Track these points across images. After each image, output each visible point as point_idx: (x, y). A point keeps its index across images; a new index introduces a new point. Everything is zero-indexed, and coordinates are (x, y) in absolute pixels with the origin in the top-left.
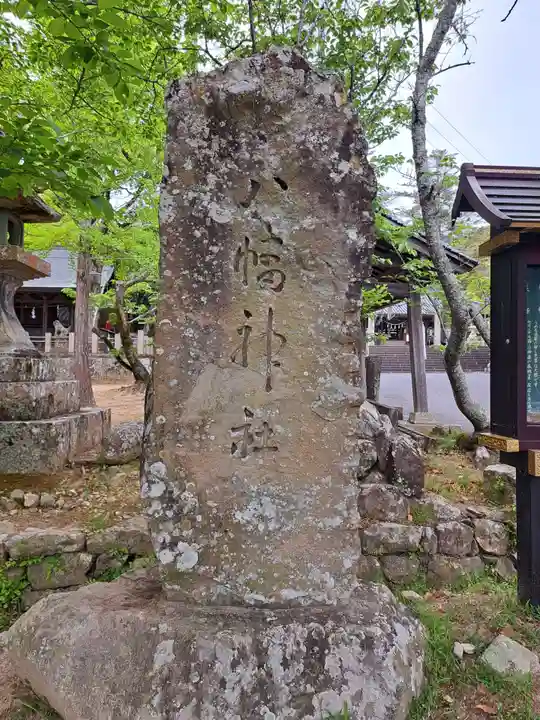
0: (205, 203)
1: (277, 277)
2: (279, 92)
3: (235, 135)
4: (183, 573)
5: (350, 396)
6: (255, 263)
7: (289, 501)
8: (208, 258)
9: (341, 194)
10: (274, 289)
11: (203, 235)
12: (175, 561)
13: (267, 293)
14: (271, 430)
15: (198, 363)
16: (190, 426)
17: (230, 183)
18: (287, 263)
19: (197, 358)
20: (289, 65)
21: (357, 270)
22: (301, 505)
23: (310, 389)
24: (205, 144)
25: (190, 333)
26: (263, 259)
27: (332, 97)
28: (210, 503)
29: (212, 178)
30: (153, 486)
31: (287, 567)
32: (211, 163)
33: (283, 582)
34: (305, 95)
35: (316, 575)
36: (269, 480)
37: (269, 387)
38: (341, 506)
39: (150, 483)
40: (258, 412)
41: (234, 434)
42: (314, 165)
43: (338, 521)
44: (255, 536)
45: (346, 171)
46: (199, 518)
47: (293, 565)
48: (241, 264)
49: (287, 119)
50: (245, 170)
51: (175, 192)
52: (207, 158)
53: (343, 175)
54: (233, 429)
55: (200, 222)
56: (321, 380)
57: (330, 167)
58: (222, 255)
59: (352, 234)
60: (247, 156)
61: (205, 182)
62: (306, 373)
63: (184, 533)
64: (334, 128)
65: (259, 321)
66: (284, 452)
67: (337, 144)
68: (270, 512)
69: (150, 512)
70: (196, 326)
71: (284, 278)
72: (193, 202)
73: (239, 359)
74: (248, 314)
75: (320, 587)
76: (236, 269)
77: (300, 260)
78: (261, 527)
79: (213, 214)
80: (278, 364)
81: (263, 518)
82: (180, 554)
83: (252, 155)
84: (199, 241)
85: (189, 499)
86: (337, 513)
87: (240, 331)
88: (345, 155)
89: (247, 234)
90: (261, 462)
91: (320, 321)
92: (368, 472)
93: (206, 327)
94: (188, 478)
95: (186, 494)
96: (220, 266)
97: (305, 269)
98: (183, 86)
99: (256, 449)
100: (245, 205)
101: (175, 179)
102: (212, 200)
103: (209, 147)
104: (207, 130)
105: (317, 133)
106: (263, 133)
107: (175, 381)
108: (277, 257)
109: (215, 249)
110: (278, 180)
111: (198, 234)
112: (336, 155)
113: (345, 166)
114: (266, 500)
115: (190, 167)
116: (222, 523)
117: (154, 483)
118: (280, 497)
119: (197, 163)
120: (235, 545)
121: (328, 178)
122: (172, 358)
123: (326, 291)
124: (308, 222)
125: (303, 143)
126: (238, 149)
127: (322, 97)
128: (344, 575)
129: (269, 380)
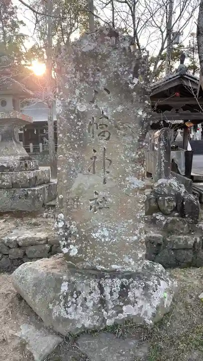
0: (75, 103)
1: (107, 135)
2: (104, 50)
3: (87, 70)
4: (72, 257)
5: (140, 186)
6: (97, 129)
7: (114, 229)
8: (77, 128)
9: (135, 93)
10: (106, 140)
11: (74, 117)
12: (69, 252)
13: (102, 141)
14: (106, 201)
15: (74, 174)
16: (73, 199)
17: (85, 93)
18: (111, 128)
19: (74, 171)
20: (108, 35)
21: (142, 128)
22: (119, 232)
23: (123, 183)
24: (73, 76)
25: (71, 160)
26: (100, 127)
27: (129, 48)
28: (82, 230)
29: (77, 92)
30: (59, 223)
31: (113, 256)
32: (76, 85)
33: (112, 262)
34: (116, 48)
35: (126, 260)
36: (106, 221)
37: (105, 183)
38: (137, 232)
39: (58, 222)
40: (100, 193)
41: (91, 202)
42: (121, 82)
43: (135, 238)
44: (100, 243)
45: (136, 83)
46: (78, 235)
47: (116, 255)
48: (91, 129)
49: (109, 60)
50: (91, 86)
51: (62, 99)
52: (75, 82)
53: (135, 85)
54: (91, 200)
55: (73, 112)
56: (127, 179)
57: (128, 82)
58: (83, 126)
59: (140, 113)
60: (92, 79)
61: (74, 93)
62: (120, 176)
63: (72, 241)
64: (130, 63)
65: (99, 154)
66: (111, 209)
67: (132, 70)
68: (106, 234)
69: (58, 233)
70: (73, 157)
71: (110, 134)
72: (70, 103)
73: (91, 171)
74: (95, 151)
75: (128, 264)
76: (89, 132)
77: (116, 127)
78: (103, 240)
79: (78, 108)
80: (108, 172)
81: (104, 236)
82: (71, 250)
83: (94, 79)
84: (73, 120)
85: (74, 228)
86: (136, 235)
87: (92, 159)
88: (136, 75)
89: (93, 116)
90: (102, 213)
91: (126, 152)
93: (77, 158)
94: (73, 219)
95: (72, 226)
96: (82, 130)
97: (119, 129)
98: (62, 51)
99: (100, 208)
100: (93, 102)
101: (62, 93)
102: (78, 101)
103: (75, 77)
104: (74, 70)
105: (122, 66)
106: (98, 68)
107: (66, 181)
108: (107, 126)
109: (80, 124)
110: (105, 89)
111: (72, 117)
112: (131, 76)
113: (136, 81)
114: (104, 229)
115: (68, 87)
116: (87, 238)
117: (60, 222)
118: (110, 228)
119: (70, 85)
120: (92, 247)
121: (128, 87)
122: (64, 171)
123: (129, 139)
124: (120, 108)
125: (116, 72)
126: (88, 76)
127: (124, 49)
128: (139, 260)
129: (105, 179)
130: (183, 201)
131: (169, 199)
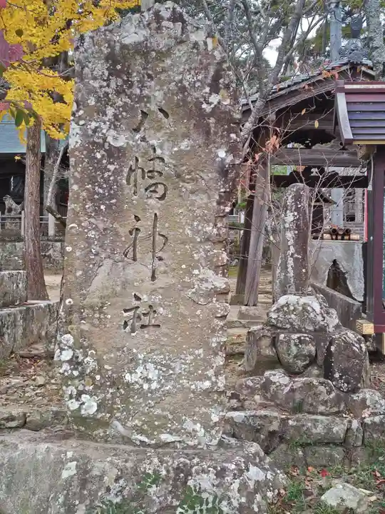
0: (104, 131)
1: (161, 189)
2: (162, 42)
3: (129, 75)
4: (86, 418)
5: (218, 285)
6: (143, 178)
7: (168, 367)
8: (106, 175)
9: (212, 120)
10: (159, 199)
11: (103, 156)
12: (79, 409)
13: (152, 202)
14: (155, 311)
15: (97, 258)
16: (92, 307)
17: (124, 114)
18: (168, 177)
19: (97, 254)
20: (169, 20)
21: (225, 182)
22: (178, 371)
23: (187, 279)
24: (105, 84)
25: (92, 234)
26: (150, 174)
27: (205, 44)
28: (106, 367)
29: (110, 111)
30: (63, 352)
31: (165, 417)
32: (109, 99)
33: (162, 428)
34: (182, 42)
35: (189, 425)
36: (152, 351)
37: (153, 278)
38: (211, 373)
39: (62, 349)
40: (145, 298)
41: (126, 314)
42: (189, 99)
43: (207, 384)
44: (140, 393)
45: (216, 103)
46: (98, 377)
47: (170, 417)
48: (132, 178)
49: (168, 62)
50: (137, 102)
51: (82, 122)
52: (107, 94)
53: (212, 106)
54: (126, 311)
55: (101, 146)
56: (196, 272)
57: (202, 100)
58: (116, 172)
59: (222, 153)
60: (138, 91)
61: (105, 114)
62: (184, 266)
63: (87, 388)
64: (206, 68)
65: (146, 224)
66: (164, 329)
67: (209, 81)
68: (153, 374)
69: (61, 371)
70: (96, 228)
71: (166, 189)
72: (95, 131)
73: (130, 255)
74: (137, 219)
75: (192, 434)
76: (129, 183)
77: (178, 176)
78: (146, 386)
79: (110, 139)
80: (160, 259)
81: (148, 380)
82: (83, 403)
83: (141, 91)
84: (99, 161)
85: (90, 363)
86: (209, 379)
87: (131, 233)
88: (215, 89)
89: (137, 155)
90: (147, 336)
91: (195, 223)
92: (306, 367)
93: (105, 230)
94: (90, 347)
95: (88, 359)
96: (116, 181)
97: (184, 182)
98: (87, 39)
99: (143, 327)
100: (137, 130)
101: (81, 112)
102: (110, 128)
103: (108, 86)
104: (106, 73)
105: (192, 72)
106: (150, 72)
107: (80, 272)
108: (160, 174)
109: (111, 167)
110: (161, 110)
111: (99, 156)
112: (207, 89)
113: (214, 99)
114: (150, 366)
115: (93, 103)
116: (116, 382)
117: (64, 350)
118: (162, 365)
119: (98, 100)
120: (125, 400)
121: (201, 109)
122: (78, 254)
123: (201, 199)
124: (185, 145)
125: (181, 81)
126: (131, 86)
127: (196, 45)
128: (212, 428)
129: (154, 272)
130: (331, 344)
131: (299, 338)
